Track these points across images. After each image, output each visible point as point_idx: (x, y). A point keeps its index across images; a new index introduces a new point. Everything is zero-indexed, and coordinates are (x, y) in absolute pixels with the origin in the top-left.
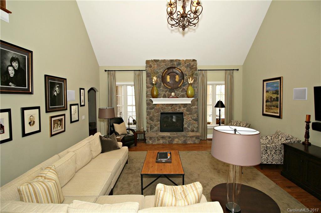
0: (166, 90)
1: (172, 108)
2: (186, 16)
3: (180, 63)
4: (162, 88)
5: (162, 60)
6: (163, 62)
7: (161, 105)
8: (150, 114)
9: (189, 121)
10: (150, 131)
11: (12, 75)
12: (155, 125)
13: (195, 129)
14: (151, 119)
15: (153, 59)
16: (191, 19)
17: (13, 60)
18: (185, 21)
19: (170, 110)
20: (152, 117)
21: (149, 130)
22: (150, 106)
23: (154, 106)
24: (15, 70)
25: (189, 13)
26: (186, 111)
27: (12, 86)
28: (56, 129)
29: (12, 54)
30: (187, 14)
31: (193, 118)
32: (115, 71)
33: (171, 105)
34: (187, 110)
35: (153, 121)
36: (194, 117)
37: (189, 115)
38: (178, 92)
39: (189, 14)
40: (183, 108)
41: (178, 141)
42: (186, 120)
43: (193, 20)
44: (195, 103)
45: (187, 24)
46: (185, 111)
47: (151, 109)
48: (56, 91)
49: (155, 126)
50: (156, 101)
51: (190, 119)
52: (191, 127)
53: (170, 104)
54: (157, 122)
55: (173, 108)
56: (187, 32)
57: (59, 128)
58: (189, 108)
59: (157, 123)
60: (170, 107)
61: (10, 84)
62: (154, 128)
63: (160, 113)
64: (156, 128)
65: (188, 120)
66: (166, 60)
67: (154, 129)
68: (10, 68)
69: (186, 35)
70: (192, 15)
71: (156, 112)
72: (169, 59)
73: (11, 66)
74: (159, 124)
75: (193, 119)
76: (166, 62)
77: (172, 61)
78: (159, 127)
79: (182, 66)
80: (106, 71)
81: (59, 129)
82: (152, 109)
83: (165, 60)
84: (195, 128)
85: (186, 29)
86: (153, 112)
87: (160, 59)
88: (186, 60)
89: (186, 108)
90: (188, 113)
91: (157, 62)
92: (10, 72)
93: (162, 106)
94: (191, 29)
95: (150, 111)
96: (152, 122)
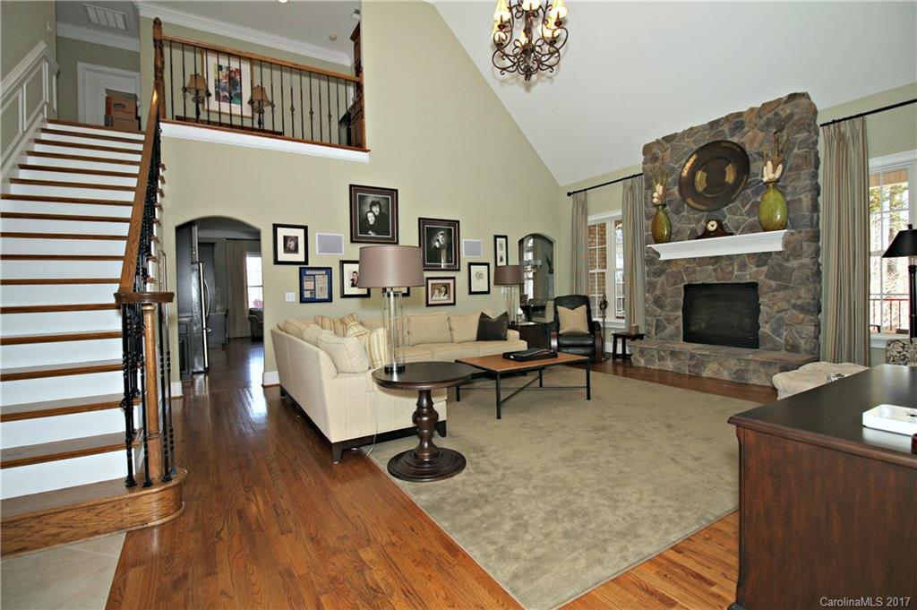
0: (696, 216)
1: (715, 270)
2: (533, 50)
3: (742, 122)
4: (685, 213)
5: (684, 132)
6: (688, 137)
7: (684, 263)
8: (656, 288)
9: (778, 312)
10: (656, 334)
11: (371, 223)
12: (668, 320)
13: (802, 342)
14: (658, 302)
15: (660, 137)
16: (543, 55)
17: (373, 204)
18: (532, 60)
19: (710, 276)
20: (659, 297)
21: (653, 332)
22: (655, 267)
23: (665, 266)
24: (375, 216)
25: (539, 43)
26: (766, 276)
27: (372, 234)
28: (437, 298)
29: (371, 198)
30: (534, 47)
31: (793, 301)
32: (585, 190)
33: (713, 261)
34: (770, 276)
35: (661, 307)
36: (800, 297)
37: (777, 290)
38: (737, 217)
39: (539, 46)
40: (755, 269)
41: (718, 370)
42: (767, 309)
43: (547, 57)
44: (802, 248)
45: (535, 66)
46: (762, 277)
47: (658, 273)
48: (438, 241)
49: (669, 323)
50: (667, 252)
51: (784, 305)
52: (785, 334)
53: (711, 258)
54: (673, 311)
55: (719, 270)
56: (536, 83)
57: (442, 297)
58: (776, 267)
59: (671, 313)
60: (710, 267)
61: (370, 232)
62: (666, 328)
63: (682, 286)
64: (670, 328)
65: (776, 308)
66: (697, 127)
67: (666, 331)
68: (370, 215)
69: (534, 89)
70: (546, 48)
71: (670, 284)
72: (706, 122)
73: (371, 211)
74: (679, 317)
75: (794, 306)
76: (697, 133)
77: (714, 124)
78: (678, 327)
79: (746, 129)
80: (569, 194)
81: (443, 299)
82: (660, 276)
83: (691, 129)
84: (802, 338)
85: (534, 77)
86: (663, 283)
87: (680, 131)
88: (763, 105)
89: (765, 268)
90: (773, 283)
91: (672, 141)
92: (370, 219)
93: (687, 265)
94: (543, 75)
95: (655, 280)
96: (659, 311)
